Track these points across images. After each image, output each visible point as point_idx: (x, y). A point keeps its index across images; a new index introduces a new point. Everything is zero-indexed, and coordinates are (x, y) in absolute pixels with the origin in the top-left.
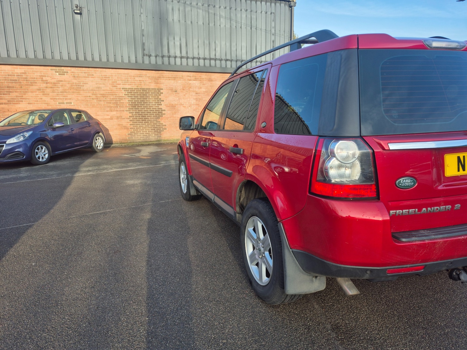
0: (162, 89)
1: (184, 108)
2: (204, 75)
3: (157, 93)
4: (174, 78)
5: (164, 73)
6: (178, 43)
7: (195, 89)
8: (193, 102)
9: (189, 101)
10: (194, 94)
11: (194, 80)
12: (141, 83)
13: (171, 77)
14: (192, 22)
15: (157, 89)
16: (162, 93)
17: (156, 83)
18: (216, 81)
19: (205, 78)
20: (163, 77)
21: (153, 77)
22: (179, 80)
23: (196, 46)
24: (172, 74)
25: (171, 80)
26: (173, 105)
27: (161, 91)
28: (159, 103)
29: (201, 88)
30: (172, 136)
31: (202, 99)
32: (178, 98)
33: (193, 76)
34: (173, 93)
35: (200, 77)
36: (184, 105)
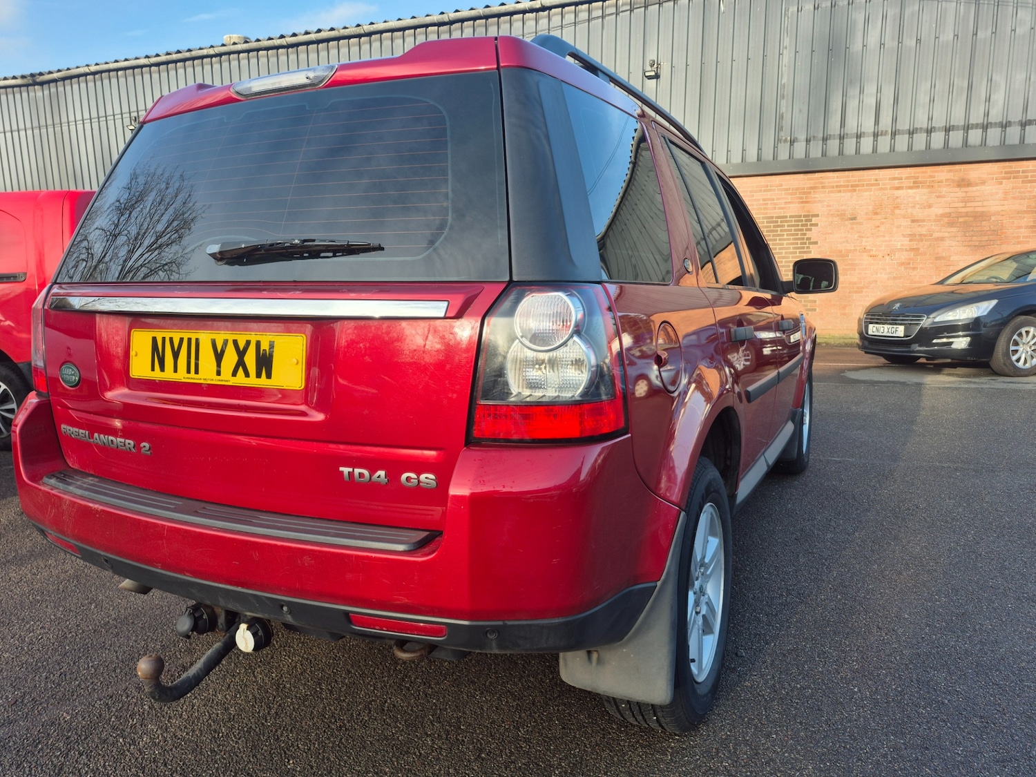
0: (817, 216)
1: (870, 258)
2: (943, 173)
3: (802, 225)
4: (852, 186)
5: (827, 178)
6: (870, 101)
7: (910, 210)
8: (901, 242)
9: (890, 241)
10: (905, 223)
11: (911, 188)
12: (767, 204)
13: (844, 186)
14: (918, 41)
15: (805, 216)
16: (816, 225)
17: (802, 202)
18: (983, 183)
19: (947, 180)
20: (823, 187)
21: (797, 189)
22: (866, 190)
23: (923, 98)
24: (848, 177)
25: (844, 191)
26: (841, 251)
27: (814, 220)
28: (803, 248)
29: (930, 206)
30: (830, 327)
31: (931, 235)
32: (856, 236)
33: (907, 178)
34: (846, 222)
35: (931, 177)
36: (872, 253)
